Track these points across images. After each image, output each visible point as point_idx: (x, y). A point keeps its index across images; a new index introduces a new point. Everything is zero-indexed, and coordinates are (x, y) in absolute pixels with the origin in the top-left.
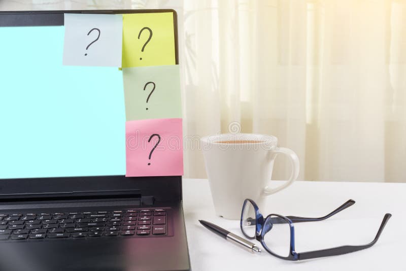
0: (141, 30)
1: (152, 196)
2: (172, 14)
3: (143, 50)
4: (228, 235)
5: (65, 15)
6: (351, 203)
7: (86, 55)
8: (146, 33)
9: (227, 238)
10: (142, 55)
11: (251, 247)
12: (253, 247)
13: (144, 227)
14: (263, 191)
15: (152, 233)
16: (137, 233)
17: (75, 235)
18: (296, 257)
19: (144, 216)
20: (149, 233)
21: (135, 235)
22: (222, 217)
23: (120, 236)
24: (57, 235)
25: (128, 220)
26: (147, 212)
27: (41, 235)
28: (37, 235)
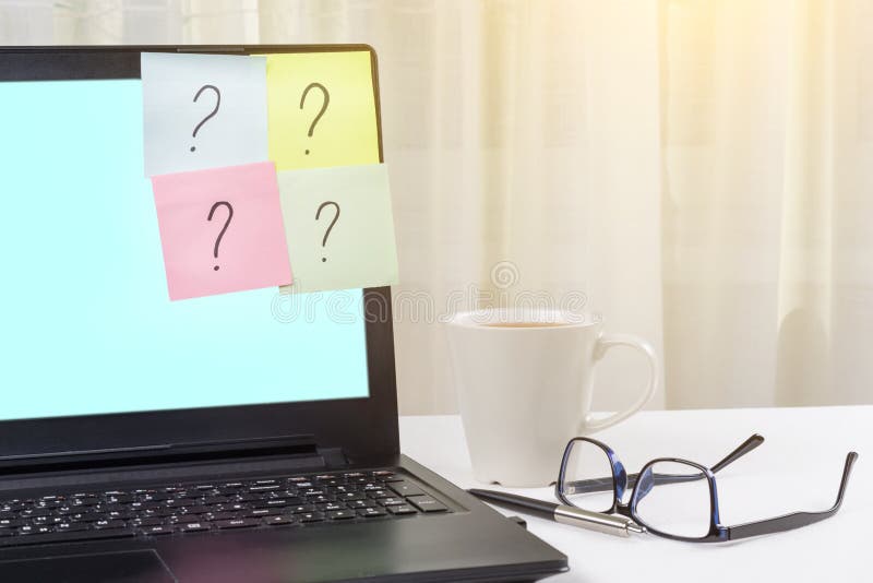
0: (304, 89)
1: (339, 449)
2: (367, 54)
3: (310, 134)
4: (557, 511)
5: (144, 55)
6: (756, 440)
7: (193, 149)
8: (316, 97)
9: (557, 516)
11: (624, 526)
12: (628, 525)
13: (390, 501)
14: (583, 425)
15: (422, 510)
16: (391, 512)
17: (269, 520)
18: (723, 535)
19: (364, 484)
20: (415, 510)
21: (389, 516)
22: (496, 483)
23: (359, 518)
24: (232, 523)
25: (341, 492)
26: (361, 477)
27: (198, 525)
28: (190, 526)
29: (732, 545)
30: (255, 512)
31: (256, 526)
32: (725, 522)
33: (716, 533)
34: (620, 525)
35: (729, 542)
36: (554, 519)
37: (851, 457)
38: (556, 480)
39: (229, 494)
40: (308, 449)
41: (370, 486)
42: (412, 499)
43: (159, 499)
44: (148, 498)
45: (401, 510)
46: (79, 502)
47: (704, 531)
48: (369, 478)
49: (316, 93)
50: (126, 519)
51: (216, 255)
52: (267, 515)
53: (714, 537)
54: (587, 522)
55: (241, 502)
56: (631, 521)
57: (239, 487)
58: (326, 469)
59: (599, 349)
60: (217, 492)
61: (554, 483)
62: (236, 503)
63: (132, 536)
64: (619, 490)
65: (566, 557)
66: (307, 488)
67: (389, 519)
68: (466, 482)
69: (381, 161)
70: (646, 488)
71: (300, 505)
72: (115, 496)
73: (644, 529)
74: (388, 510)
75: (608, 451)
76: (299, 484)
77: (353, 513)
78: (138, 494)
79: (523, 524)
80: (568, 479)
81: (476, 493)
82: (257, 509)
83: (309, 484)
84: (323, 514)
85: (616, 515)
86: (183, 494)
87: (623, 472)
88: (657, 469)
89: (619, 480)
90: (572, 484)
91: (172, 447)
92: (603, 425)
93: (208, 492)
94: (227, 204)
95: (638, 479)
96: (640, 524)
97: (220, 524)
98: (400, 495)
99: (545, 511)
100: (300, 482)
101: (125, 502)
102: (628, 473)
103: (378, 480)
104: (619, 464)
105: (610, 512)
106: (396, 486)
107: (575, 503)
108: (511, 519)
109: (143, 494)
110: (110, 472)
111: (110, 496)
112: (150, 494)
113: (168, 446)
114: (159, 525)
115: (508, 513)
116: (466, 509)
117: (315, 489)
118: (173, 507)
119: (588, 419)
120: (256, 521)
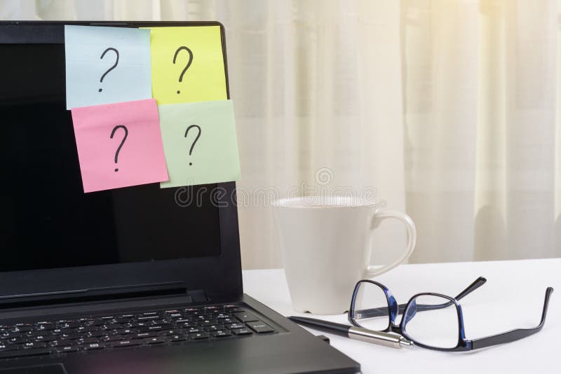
1: (202, 291)
2: (219, 27)
3: (180, 80)
4: (350, 330)
5: (66, 27)
6: (481, 281)
8: (184, 55)
9: (349, 334)
10: (179, 86)
11: (398, 340)
12: (400, 340)
13: (235, 326)
14: (366, 272)
15: (256, 332)
16: (234, 334)
17: (148, 341)
18: (468, 346)
19: (218, 314)
20: (251, 331)
21: (234, 336)
22: (308, 312)
23: (212, 338)
24: (122, 343)
25: (201, 320)
26: (215, 309)
27: (97, 345)
28: (91, 346)
29: (474, 353)
30: (139, 335)
31: (138, 345)
32: (469, 337)
33: (463, 345)
34: (395, 340)
35: (471, 351)
36: (348, 336)
37: (549, 291)
38: (349, 309)
39: (123, 323)
40: (181, 291)
41: (221, 315)
42: (249, 324)
43: (74, 327)
44: (67, 325)
45: (241, 331)
46: (17, 330)
47: (455, 343)
48: (221, 310)
49: (184, 53)
50: (47, 342)
51: (116, 162)
52: (147, 337)
53: (461, 348)
54: (370, 338)
55: (131, 328)
56: (402, 337)
57: (131, 317)
58: (193, 304)
59: (376, 221)
60: (114, 321)
61: (347, 312)
62: (127, 329)
63: (48, 353)
64: (393, 315)
65: (359, 365)
66: (177, 318)
67: (233, 339)
68: (287, 312)
69: (228, 98)
70: (411, 314)
71: (172, 329)
72: (44, 325)
73: (412, 342)
74: (232, 332)
75: (384, 289)
76: (173, 315)
77: (208, 334)
78: (61, 323)
79: (327, 340)
80: (357, 308)
81: (294, 319)
82: (141, 333)
83: (179, 315)
84: (187, 335)
85: (391, 333)
86: (91, 323)
87: (395, 303)
88: (419, 301)
89: (392, 309)
90: (359, 312)
91: (88, 291)
92: (378, 272)
93: (109, 321)
94: (124, 127)
95: (406, 308)
96: (408, 339)
97: (113, 344)
98: (241, 321)
99: (342, 331)
100: (173, 313)
101: (49, 329)
102: (398, 303)
103: (227, 311)
104: (392, 297)
105: (387, 331)
106: (239, 315)
107: (362, 325)
108: (319, 337)
109: (64, 324)
110: (43, 309)
111: (40, 325)
112: (68, 323)
113: (86, 290)
114: (69, 345)
115: (316, 333)
116: (288, 331)
117: (183, 318)
118: (83, 332)
119: (369, 268)
120: (139, 342)
